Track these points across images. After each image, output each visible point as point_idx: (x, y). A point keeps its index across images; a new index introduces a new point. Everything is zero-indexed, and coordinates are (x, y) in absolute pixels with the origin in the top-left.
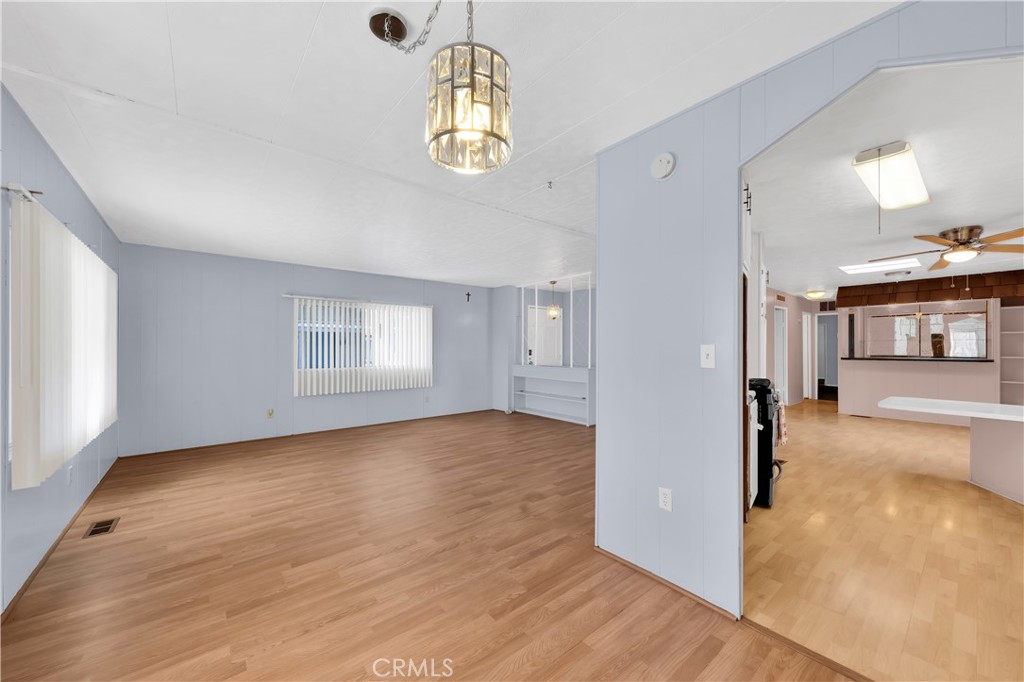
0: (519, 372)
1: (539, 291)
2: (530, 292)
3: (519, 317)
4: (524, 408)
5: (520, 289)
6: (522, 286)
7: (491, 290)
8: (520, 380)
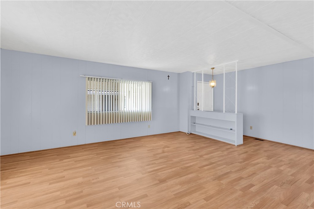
0: (193, 114)
1: (204, 74)
2: (199, 75)
3: (193, 87)
4: (195, 132)
5: (194, 73)
6: (195, 71)
7: (179, 74)
8: (193, 118)
